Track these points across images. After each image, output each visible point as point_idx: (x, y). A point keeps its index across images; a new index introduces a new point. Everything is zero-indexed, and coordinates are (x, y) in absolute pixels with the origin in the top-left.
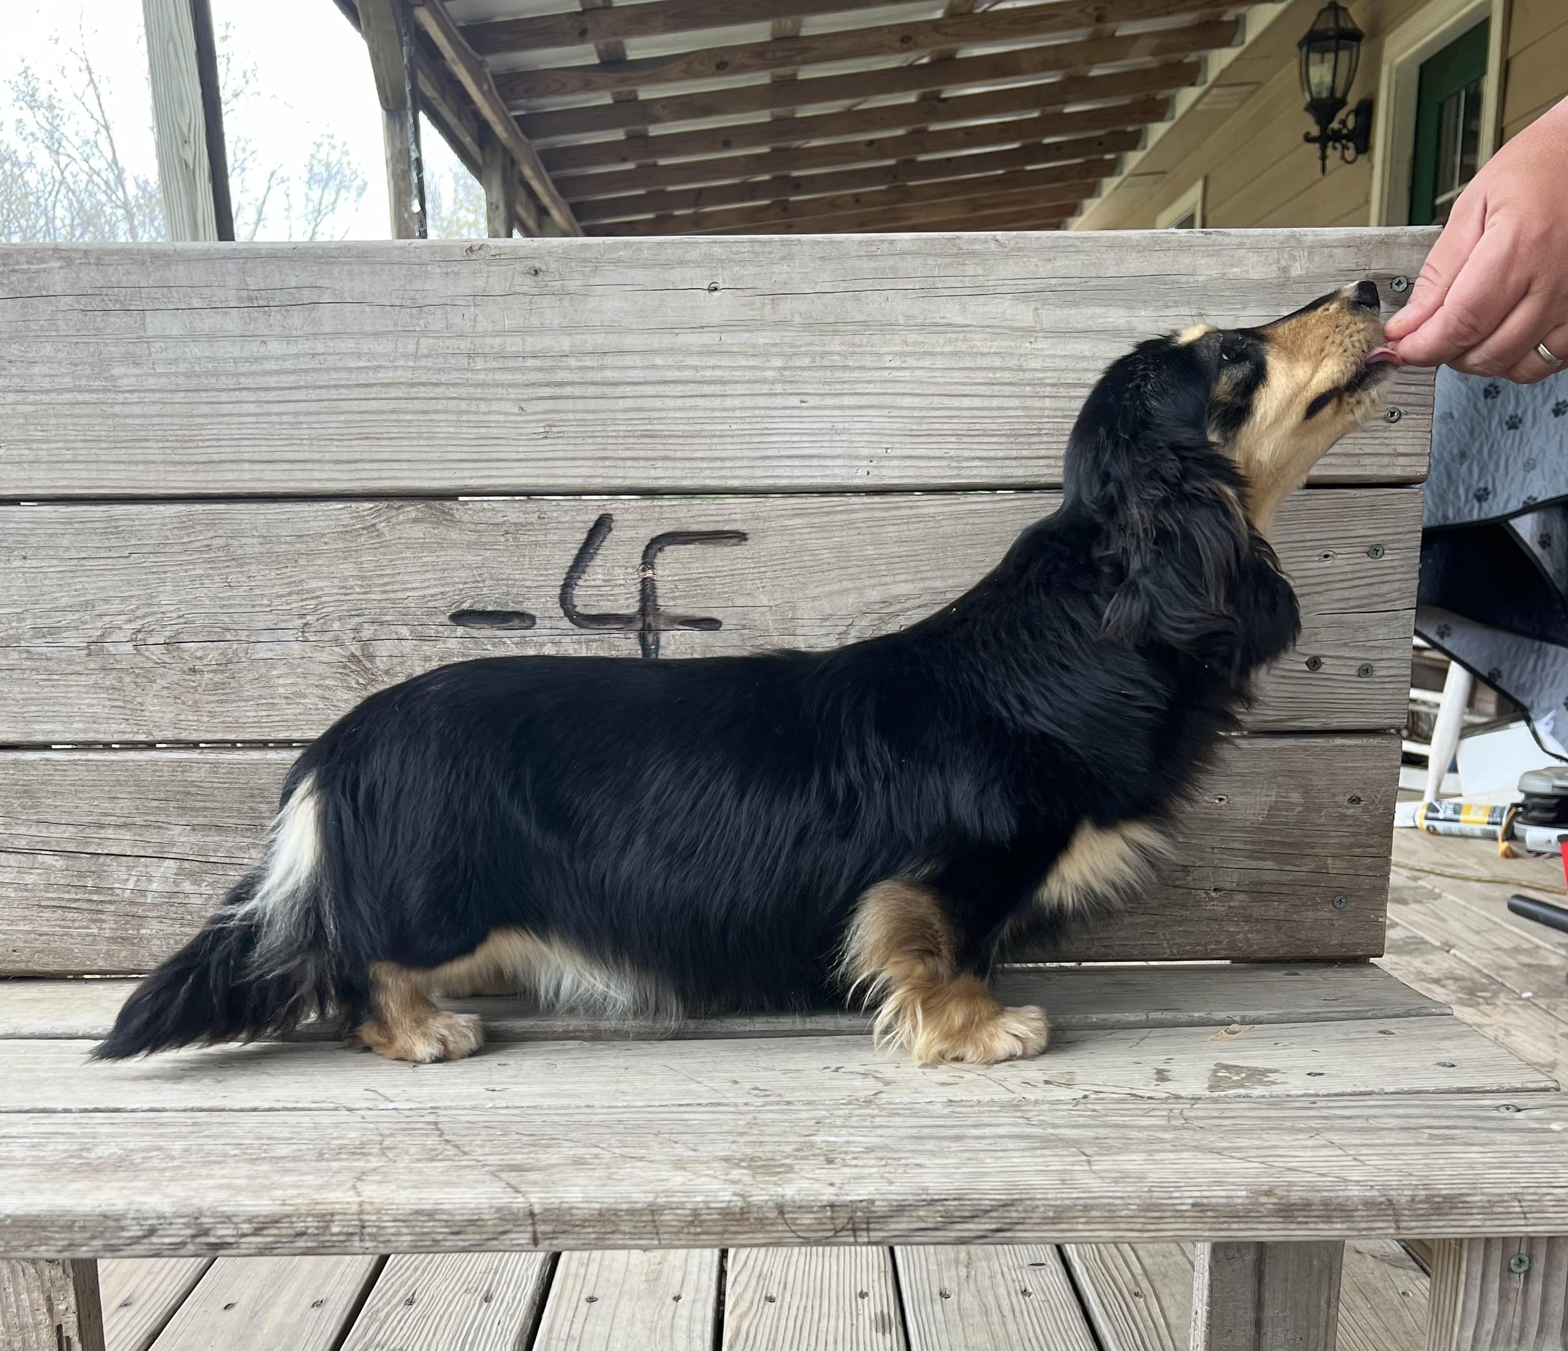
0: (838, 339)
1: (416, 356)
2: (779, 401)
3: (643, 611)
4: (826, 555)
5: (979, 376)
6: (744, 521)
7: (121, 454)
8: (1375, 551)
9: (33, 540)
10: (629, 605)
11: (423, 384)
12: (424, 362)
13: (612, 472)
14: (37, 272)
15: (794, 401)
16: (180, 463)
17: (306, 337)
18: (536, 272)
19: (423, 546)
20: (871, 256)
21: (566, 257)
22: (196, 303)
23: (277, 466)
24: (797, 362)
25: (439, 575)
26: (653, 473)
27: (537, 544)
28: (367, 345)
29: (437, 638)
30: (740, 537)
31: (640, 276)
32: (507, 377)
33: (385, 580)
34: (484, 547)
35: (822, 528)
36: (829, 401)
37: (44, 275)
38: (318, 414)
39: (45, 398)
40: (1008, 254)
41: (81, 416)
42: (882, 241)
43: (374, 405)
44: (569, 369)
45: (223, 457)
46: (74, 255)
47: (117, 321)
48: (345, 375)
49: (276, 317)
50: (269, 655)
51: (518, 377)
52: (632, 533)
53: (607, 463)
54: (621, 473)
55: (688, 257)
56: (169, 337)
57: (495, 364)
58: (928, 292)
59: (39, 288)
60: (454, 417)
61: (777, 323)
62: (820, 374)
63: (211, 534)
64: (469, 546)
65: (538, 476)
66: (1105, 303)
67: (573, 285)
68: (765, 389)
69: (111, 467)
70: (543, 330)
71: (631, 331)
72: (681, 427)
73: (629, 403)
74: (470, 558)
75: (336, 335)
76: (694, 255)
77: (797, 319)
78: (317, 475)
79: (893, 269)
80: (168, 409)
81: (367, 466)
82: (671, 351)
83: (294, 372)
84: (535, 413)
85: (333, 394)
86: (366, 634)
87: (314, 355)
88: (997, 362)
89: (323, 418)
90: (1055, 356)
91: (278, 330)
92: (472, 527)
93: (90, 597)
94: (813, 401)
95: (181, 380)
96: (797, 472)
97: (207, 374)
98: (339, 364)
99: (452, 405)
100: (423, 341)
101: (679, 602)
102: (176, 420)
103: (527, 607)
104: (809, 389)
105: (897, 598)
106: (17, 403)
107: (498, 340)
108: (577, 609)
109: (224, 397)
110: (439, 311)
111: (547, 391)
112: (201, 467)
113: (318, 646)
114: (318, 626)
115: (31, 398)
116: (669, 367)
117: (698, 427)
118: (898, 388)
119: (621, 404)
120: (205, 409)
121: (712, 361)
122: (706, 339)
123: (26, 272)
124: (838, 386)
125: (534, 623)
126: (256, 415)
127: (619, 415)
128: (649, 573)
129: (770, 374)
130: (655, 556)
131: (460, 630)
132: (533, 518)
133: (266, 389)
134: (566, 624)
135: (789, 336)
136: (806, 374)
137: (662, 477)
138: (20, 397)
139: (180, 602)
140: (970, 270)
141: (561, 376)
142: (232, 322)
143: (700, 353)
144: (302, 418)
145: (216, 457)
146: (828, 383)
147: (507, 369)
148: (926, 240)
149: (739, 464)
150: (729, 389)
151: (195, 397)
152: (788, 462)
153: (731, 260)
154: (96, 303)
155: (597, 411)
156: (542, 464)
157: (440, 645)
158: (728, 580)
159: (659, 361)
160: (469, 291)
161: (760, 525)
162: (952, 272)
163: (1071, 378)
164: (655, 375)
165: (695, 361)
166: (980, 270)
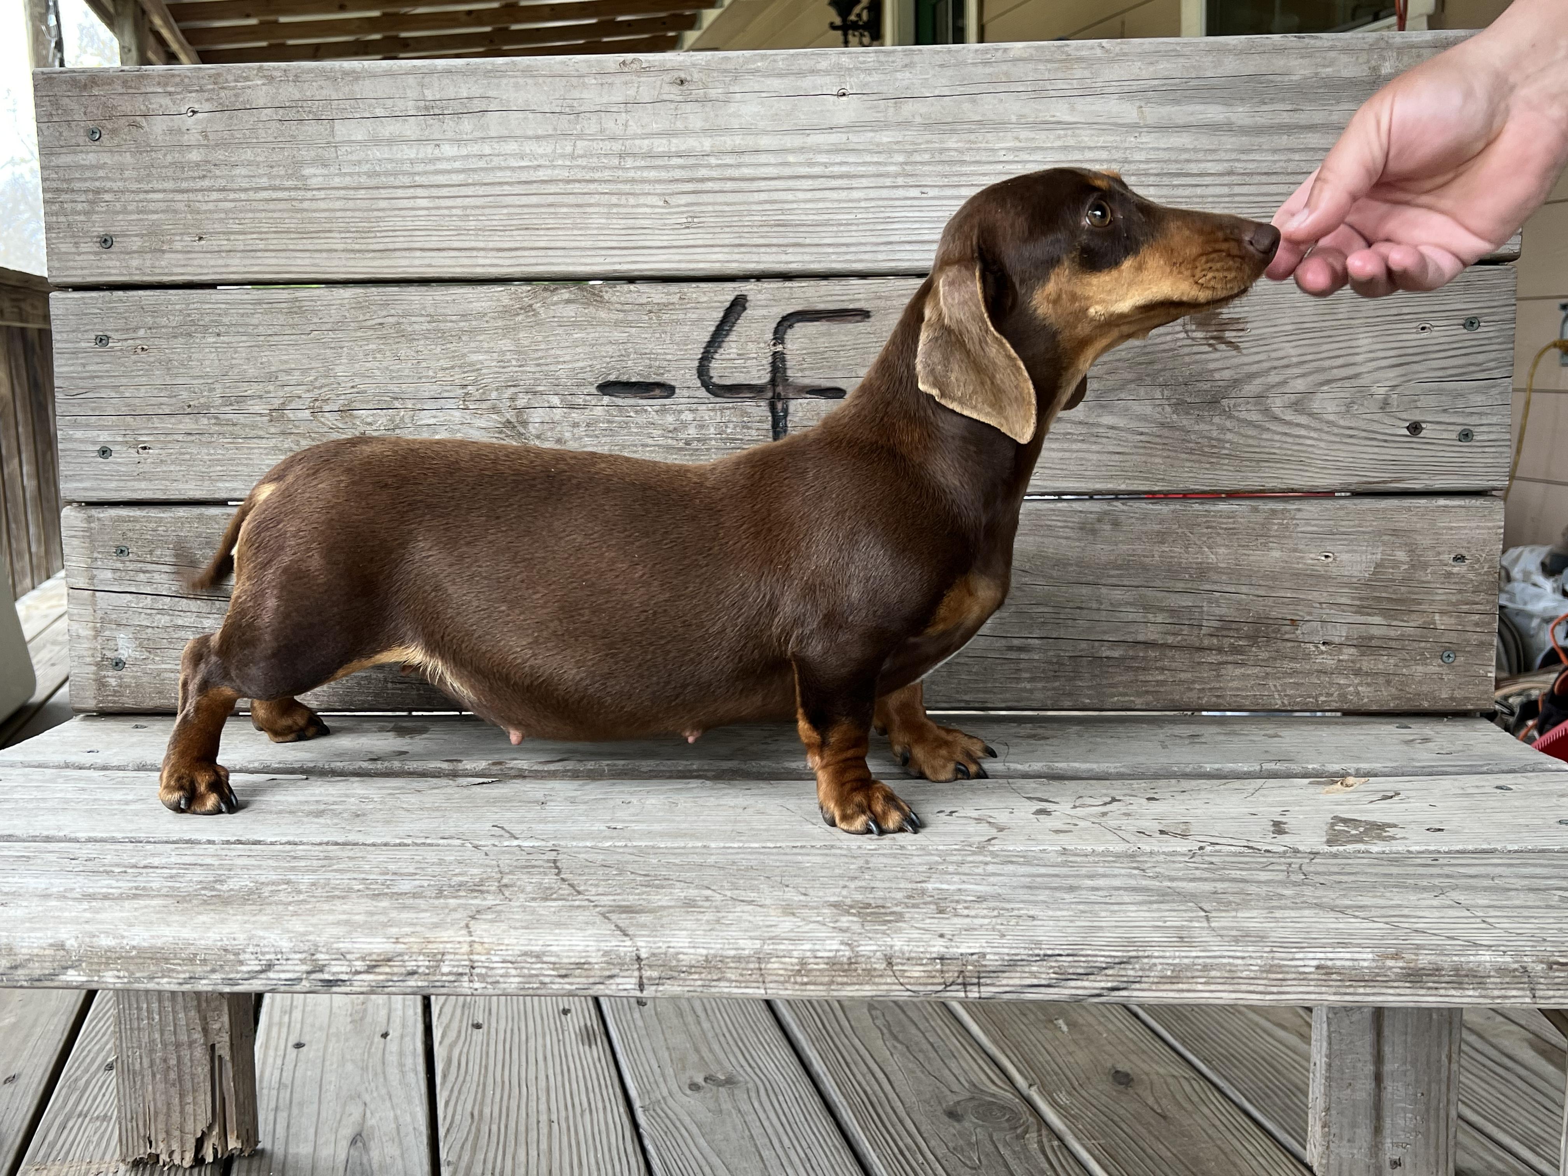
0: (955, 138)
1: (573, 156)
2: (901, 193)
3: (773, 382)
6: (866, 300)
7: (307, 244)
8: (1471, 323)
9: (226, 320)
10: (760, 375)
11: (579, 181)
12: (580, 162)
13: (747, 257)
14: (243, 88)
15: (915, 192)
16: (359, 251)
17: (475, 140)
18: (682, 82)
19: (575, 324)
20: (985, 63)
21: (709, 69)
22: (379, 112)
23: (445, 254)
24: (917, 158)
25: (588, 349)
26: (784, 258)
27: (677, 322)
28: (530, 147)
29: (585, 407)
30: (864, 314)
31: (776, 83)
32: (652, 174)
33: (540, 354)
34: (629, 324)
36: (948, 192)
37: (249, 91)
38: (483, 207)
39: (243, 196)
40: (1114, 59)
41: (274, 211)
42: (997, 50)
43: (534, 200)
44: (709, 166)
45: (398, 246)
46: (275, 73)
47: (310, 128)
48: (508, 173)
49: (449, 123)
50: (432, 421)
51: (664, 175)
52: (764, 312)
53: (743, 249)
54: (755, 258)
55: (819, 67)
56: (353, 142)
57: (643, 163)
58: (1039, 93)
59: (244, 102)
60: (606, 210)
61: (899, 124)
62: (939, 168)
63: (384, 313)
64: (617, 324)
65: (679, 262)
66: (1205, 101)
67: (713, 93)
68: (888, 182)
69: (298, 254)
70: (687, 132)
71: (765, 132)
72: (811, 217)
73: (763, 196)
74: (618, 335)
75: (501, 138)
76: (824, 65)
77: (918, 119)
78: (481, 261)
79: (1006, 74)
80: (351, 204)
81: (526, 253)
82: (802, 150)
83: (463, 171)
84: (679, 206)
85: (497, 190)
86: (521, 402)
87: (481, 156)
88: (1103, 155)
89: (487, 211)
90: (1158, 149)
91: (450, 135)
92: (619, 307)
93: (273, 369)
94: (932, 193)
95: (363, 179)
96: (917, 256)
97: (387, 174)
98: (503, 164)
99: (605, 199)
100: (579, 144)
101: (807, 373)
102: (357, 214)
103: (667, 378)
104: (928, 181)
106: (220, 200)
107: (646, 142)
108: (714, 380)
109: (400, 193)
110: (594, 117)
111: (690, 187)
112: (378, 255)
113: (476, 413)
114: (477, 395)
115: (232, 195)
116: (800, 164)
117: (826, 217)
119: (757, 197)
120: (383, 204)
121: (839, 158)
122: (836, 138)
123: (233, 88)
124: (956, 179)
125: (673, 393)
126: (427, 209)
127: (754, 207)
128: (779, 348)
129: (892, 169)
130: (785, 333)
131: (606, 399)
132: (675, 299)
133: (438, 186)
134: (703, 393)
135: (910, 135)
136: (926, 168)
137: (794, 261)
138: (222, 195)
139: (355, 375)
140: (1078, 73)
141: (703, 173)
142: (410, 129)
143: (828, 152)
144: (468, 212)
145: (391, 246)
146: (946, 176)
147: (653, 167)
148: (1037, 48)
149: (863, 248)
150: (855, 183)
151: (375, 193)
152: (908, 247)
153: (857, 69)
154: (292, 114)
155: (734, 204)
156: (684, 251)
157: (587, 412)
158: (852, 353)
159: (791, 159)
160: (622, 99)
161: (882, 303)
162: (1060, 75)
163: (1173, 168)
164: (787, 171)
165: (823, 158)
166: (1087, 73)
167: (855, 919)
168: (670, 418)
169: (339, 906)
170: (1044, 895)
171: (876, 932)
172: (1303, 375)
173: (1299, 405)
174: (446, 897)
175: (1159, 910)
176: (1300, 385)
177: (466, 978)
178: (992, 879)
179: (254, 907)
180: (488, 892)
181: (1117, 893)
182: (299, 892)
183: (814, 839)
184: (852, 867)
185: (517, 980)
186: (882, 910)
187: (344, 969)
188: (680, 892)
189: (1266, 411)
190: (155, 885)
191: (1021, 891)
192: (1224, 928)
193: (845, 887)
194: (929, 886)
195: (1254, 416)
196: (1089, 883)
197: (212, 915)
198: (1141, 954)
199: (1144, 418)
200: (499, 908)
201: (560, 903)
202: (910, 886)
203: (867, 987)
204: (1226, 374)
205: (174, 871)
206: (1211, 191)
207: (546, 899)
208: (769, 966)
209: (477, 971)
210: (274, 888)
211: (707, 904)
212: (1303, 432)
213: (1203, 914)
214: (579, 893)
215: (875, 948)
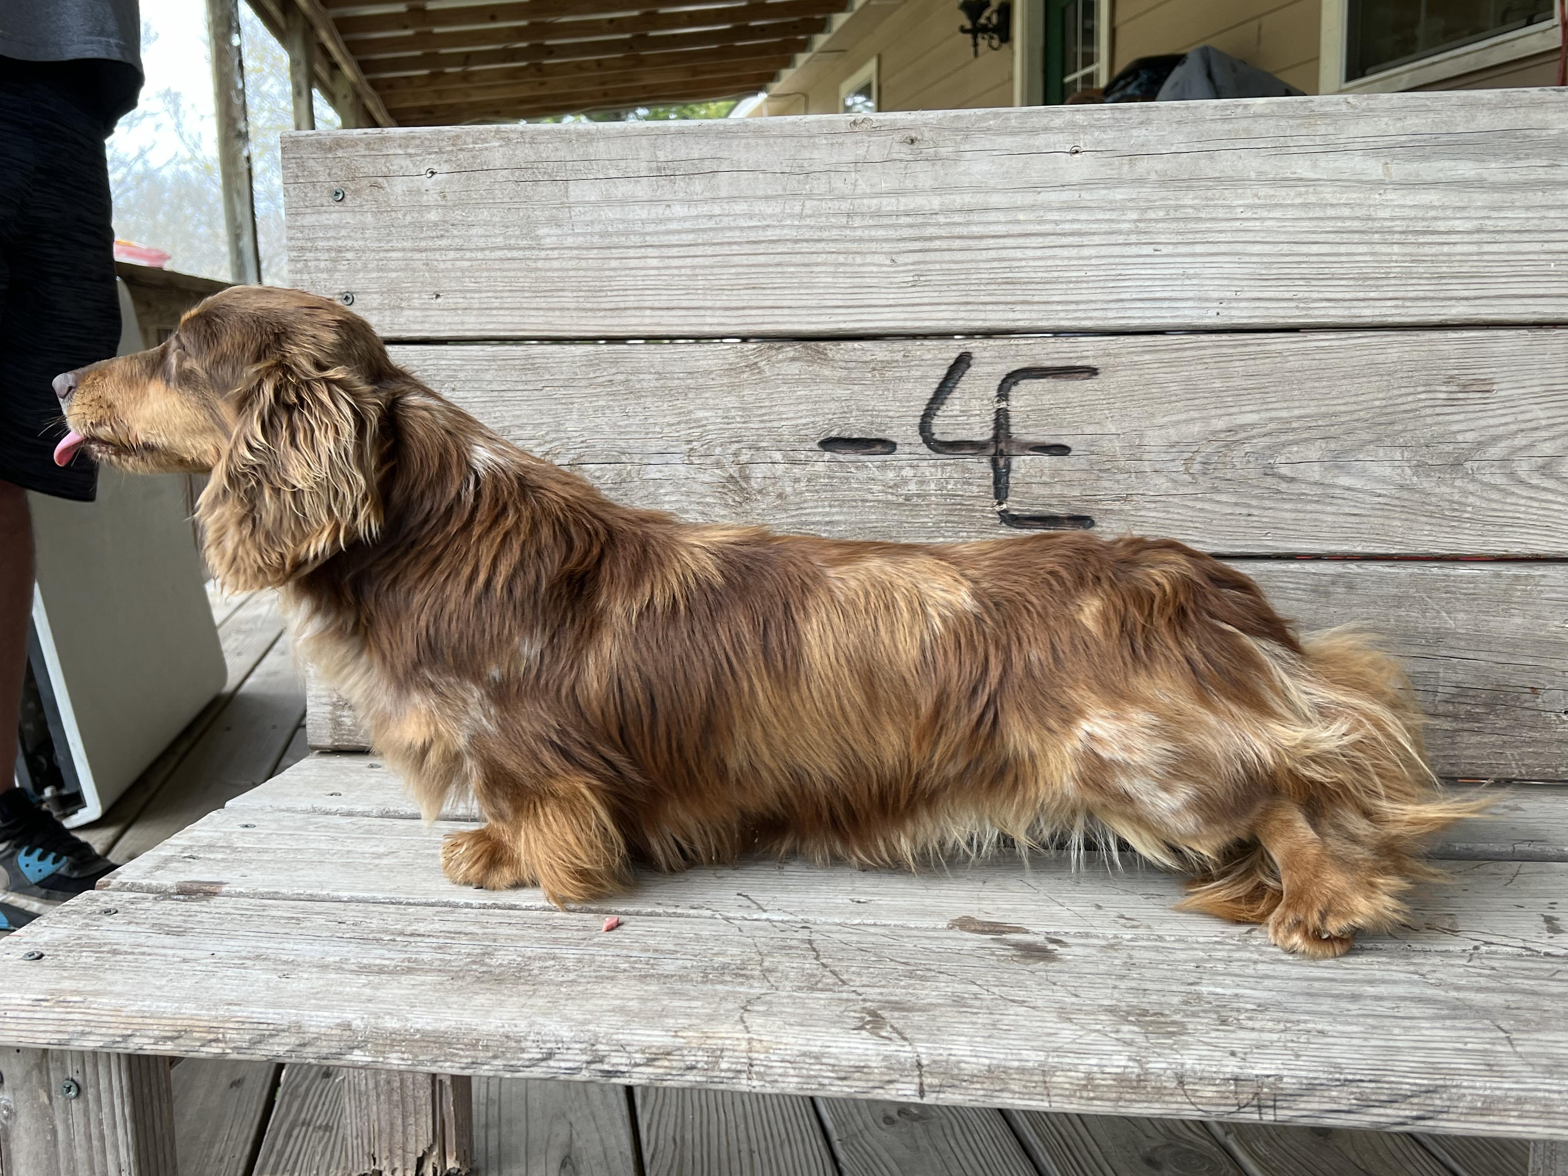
0: (1191, 194)
1: (801, 216)
2: (1134, 250)
3: (996, 438)
4: (1174, 387)
5: (1330, 225)
6: (1096, 357)
7: (541, 302)
9: (461, 375)
10: (983, 432)
11: (807, 241)
12: (808, 221)
13: (973, 315)
14: (481, 150)
15: (1148, 250)
16: (591, 310)
17: (705, 201)
18: (912, 141)
19: (798, 382)
20: (1224, 120)
21: (939, 128)
22: (612, 173)
23: (674, 313)
24: (1152, 215)
25: (810, 406)
26: (1011, 315)
27: (900, 379)
28: (761, 207)
29: (806, 462)
30: (1092, 372)
31: (1007, 142)
32: (880, 233)
33: (763, 411)
34: (852, 382)
35: (1170, 363)
36: (1182, 249)
37: (486, 153)
38: (712, 267)
39: (479, 255)
40: (1359, 115)
41: (509, 270)
42: (1237, 106)
43: (762, 259)
44: (938, 225)
45: (628, 305)
46: (512, 136)
47: (546, 190)
48: (737, 233)
49: (680, 183)
50: (658, 475)
51: (892, 233)
52: (989, 369)
53: (969, 307)
54: (982, 316)
55: (1052, 124)
56: (588, 202)
57: (871, 222)
58: (1281, 150)
59: (481, 164)
60: (832, 269)
61: (1134, 181)
62: (1174, 225)
63: (614, 370)
64: (840, 381)
65: (905, 320)
66: (1456, 157)
67: (943, 151)
68: (1121, 239)
69: (532, 313)
70: (916, 191)
71: (995, 190)
72: (1040, 275)
73: (992, 254)
74: (840, 392)
75: (732, 199)
76: (1058, 122)
77: (1153, 177)
78: (709, 320)
79: (1246, 130)
80: (583, 264)
81: (753, 312)
82: (1032, 207)
83: (693, 231)
84: (906, 264)
85: (726, 250)
86: (744, 458)
87: (711, 217)
88: (1347, 212)
89: (716, 271)
90: (1404, 206)
91: (681, 195)
92: (843, 364)
93: (507, 424)
94: (1166, 250)
95: (596, 239)
96: (1148, 313)
97: (618, 234)
98: (732, 224)
100: (808, 203)
101: (1031, 430)
102: (589, 273)
103: (889, 435)
104: (1162, 238)
105: (1243, 427)
106: (457, 259)
107: (875, 201)
108: (935, 436)
109: (631, 253)
110: (824, 178)
111: (918, 245)
112: (609, 313)
113: (701, 468)
114: (702, 450)
115: (468, 255)
116: (1030, 222)
117: (1056, 274)
118: (1249, 237)
119: (985, 255)
120: (614, 264)
121: (1070, 216)
122: (1067, 196)
123: (471, 150)
124: (1190, 236)
125: (895, 449)
126: (658, 268)
127: (982, 265)
128: (1004, 404)
129: (1125, 226)
130: (1010, 389)
131: (828, 456)
132: (899, 356)
133: (668, 246)
134: (924, 449)
135: (1145, 192)
136: (1160, 225)
137: (1021, 318)
138: (459, 255)
139: (584, 429)
140: (1322, 130)
141: (929, 231)
142: (642, 190)
143: (1060, 209)
144: (697, 271)
145: (622, 305)
146: (1180, 233)
147: (881, 226)
148: (1279, 104)
149: (1093, 306)
150: (1086, 240)
151: (606, 253)
152: (1139, 304)
153: (1092, 126)
154: (528, 175)
155: (962, 262)
156: (909, 309)
157: (808, 467)
158: (1078, 410)
159: (1021, 216)
160: (852, 159)
161: (1111, 361)
162: (1304, 131)
163: (1420, 226)
164: (1017, 229)
165: (1055, 216)
166: (1331, 130)
167: (1136, 1029)
168: (891, 475)
169: (611, 989)
170: (1326, 1005)
171: (1162, 1046)
172: (1553, 438)
173: (1546, 468)
174: (713, 982)
175: (1454, 1028)
176: (1548, 448)
177: (744, 1076)
178: (1267, 983)
179: (527, 988)
180: (752, 977)
181: (1403, 1004)
182: (567, 970)
183: (1066, 924)
184: (1117, 962)
185: (796, 1080)
186: (1162, 1019)
187: (624, 1061)
188: (947, 987)
189: (1512, 475)
190: (426, 957)
191: (1301, 999)
192: (1533, 1054)
193: (1115, 987)
194: (1204, 989)
195: (1499, 480)
196: (1370, 990)
197: (488, 996)
198: (1448, 1083)
199: (1383, 480)
200: (768, 998)
201: (828, 994)
202: (1183, 988)
203: (1157, 1105)
204: (1470, 436)
205: (441, 941)
206: (1459, 249)
207: (812, 989)
208: (1054, 1079)
209: (756, 1069)
210: (542, 964)
211: (977, 1003)
212: (1550, 497)
213: (1503, 1035)
214: (844, 982)
215: (1164, 1065)
